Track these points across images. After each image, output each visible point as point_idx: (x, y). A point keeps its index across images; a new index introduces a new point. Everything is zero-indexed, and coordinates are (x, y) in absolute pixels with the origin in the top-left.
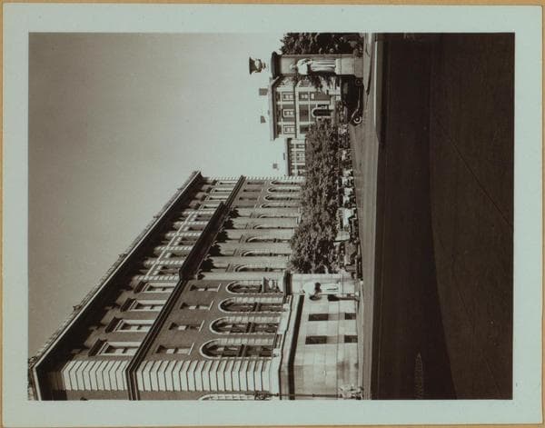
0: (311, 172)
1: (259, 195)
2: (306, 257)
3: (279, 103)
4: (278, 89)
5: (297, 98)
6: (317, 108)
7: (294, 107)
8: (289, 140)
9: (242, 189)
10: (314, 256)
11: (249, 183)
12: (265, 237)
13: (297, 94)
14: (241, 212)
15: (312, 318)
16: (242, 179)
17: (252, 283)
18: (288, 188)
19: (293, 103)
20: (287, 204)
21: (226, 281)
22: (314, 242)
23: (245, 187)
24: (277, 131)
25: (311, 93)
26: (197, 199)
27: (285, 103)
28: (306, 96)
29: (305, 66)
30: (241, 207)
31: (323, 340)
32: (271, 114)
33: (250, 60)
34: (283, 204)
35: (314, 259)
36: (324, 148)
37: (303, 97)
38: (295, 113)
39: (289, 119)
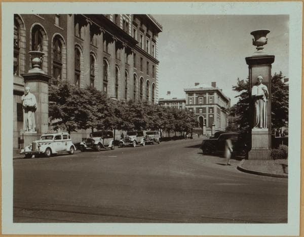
0: (158, 110)
1: (144, 72)
2: (70, 100)
3: (207, 94)
4: (215, 95)
5: (210, 106)
6: (204, 119)
7: (205, 104)
8: (185, 101)
9: (149, 61)
10: (72, 108)
11: (153, 66)
12: (109, 74)
13: (212, 106)
14: (131, 57)
16: (157, 62)
17: (64, 57)
18: (150, 95)
19: (207, 103)
20: (137, 93)
21: (66, 34)
22: (85, 107)
23: (151, 63)
24: (190, 93)
25: (213, 115)
26: (141, 25)
27: (207, 98)
28: (211, 112)
29: (261, 93)
30: (134, 58)
32: (201, 89)
33: (268, 32)
34: (137, 90)
35: (69, 108)
36: (178, 121)
37: (211, 110)
38: (201, 105)
39: (197, 101)
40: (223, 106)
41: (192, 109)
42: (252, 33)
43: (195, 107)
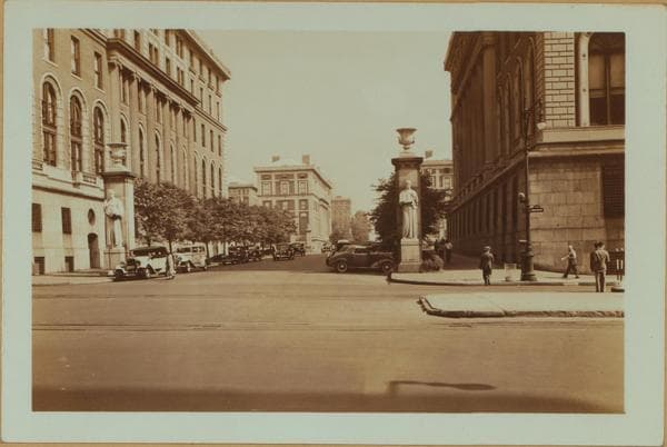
1: (207, 149)
3: (296, 177)
4: (311, 177)
5: (301, 197)
7: (292, 194)
8: (256, 190)
9: (215, 130)
11: (219, 137)
13: (305, 198)
15: (66, 213)
16: (224, 129)
19: (296, 192)
23: (216, 132)
24: (265, 175)
25: (307, 213)
27: (296, 184)
28: (303, 207)
29: (411, 199)
30: (194, 125)
31: (37, 227)
32: (284, 169)
37: (303, 203)
38: (285, 195)
39: (278, 189)
40: (323, 197)
41: (270, 202)
42: (398, 131)
43: (274, 200)
